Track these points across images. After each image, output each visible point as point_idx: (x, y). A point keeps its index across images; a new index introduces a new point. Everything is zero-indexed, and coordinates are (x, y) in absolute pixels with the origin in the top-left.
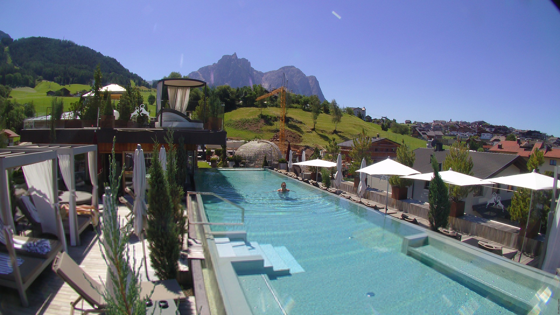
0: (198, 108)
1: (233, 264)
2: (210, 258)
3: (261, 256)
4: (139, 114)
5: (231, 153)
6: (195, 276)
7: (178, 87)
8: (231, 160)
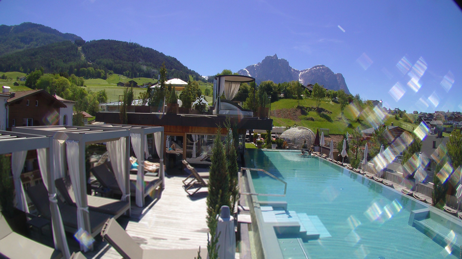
0: (248, 99)
1: (275, 228)
2: (256, 223)
3: (298, 223)
4: (200, 103)
5: (274, 137)
6: (242, 236)
7: (232, 82)
8: (274, 143)
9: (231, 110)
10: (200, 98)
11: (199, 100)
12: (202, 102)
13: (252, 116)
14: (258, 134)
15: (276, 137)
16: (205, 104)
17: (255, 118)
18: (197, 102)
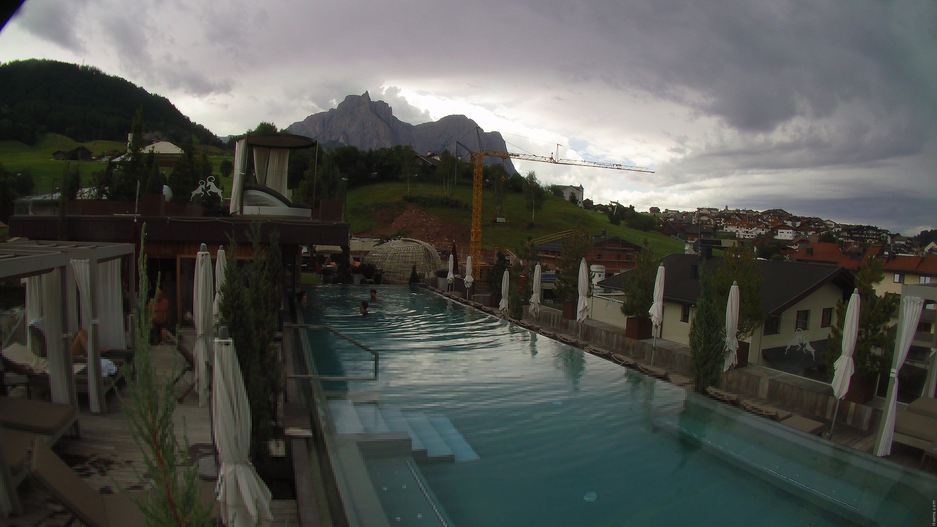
0: (303, 183)
1: (360, 445)
2: (321, 436)
3: (407, 433)
4: (206, 193)
5: (357, 260)
6: (297, 465)
7: (271, 147)
8: (357, 271)
9: (267, 205)
10: (207, 183)
11: (203, 187)
12: (209, 191)
13: (309, 218)
14: (325, 256)
15: (361, 260)
16: (215, 195)
17: (317, 221)
18: (199, 191)
